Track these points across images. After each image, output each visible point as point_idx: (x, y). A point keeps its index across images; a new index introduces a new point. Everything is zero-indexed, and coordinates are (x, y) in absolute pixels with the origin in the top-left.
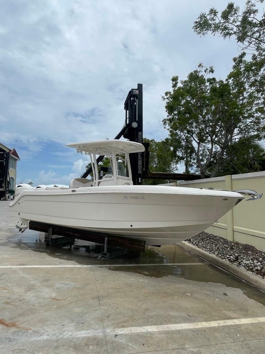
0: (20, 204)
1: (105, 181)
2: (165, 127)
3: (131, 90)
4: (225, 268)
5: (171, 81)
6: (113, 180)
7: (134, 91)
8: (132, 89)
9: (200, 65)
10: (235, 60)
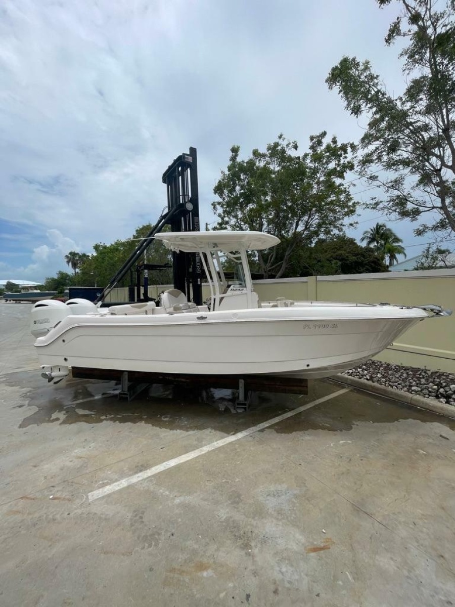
0: (66, 342)
1: (232, 296)
2: (215, 213)
3: (181, 154)
4: (381, 393)
5: (231, 152)
6: (246, 294)
7: (186, 156)
8: (183, 154)
9: (280, 137)
10: (312, 138)
